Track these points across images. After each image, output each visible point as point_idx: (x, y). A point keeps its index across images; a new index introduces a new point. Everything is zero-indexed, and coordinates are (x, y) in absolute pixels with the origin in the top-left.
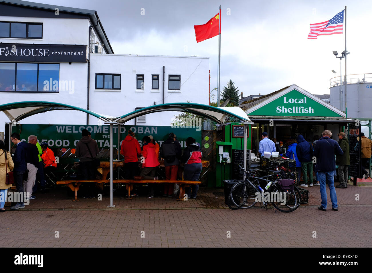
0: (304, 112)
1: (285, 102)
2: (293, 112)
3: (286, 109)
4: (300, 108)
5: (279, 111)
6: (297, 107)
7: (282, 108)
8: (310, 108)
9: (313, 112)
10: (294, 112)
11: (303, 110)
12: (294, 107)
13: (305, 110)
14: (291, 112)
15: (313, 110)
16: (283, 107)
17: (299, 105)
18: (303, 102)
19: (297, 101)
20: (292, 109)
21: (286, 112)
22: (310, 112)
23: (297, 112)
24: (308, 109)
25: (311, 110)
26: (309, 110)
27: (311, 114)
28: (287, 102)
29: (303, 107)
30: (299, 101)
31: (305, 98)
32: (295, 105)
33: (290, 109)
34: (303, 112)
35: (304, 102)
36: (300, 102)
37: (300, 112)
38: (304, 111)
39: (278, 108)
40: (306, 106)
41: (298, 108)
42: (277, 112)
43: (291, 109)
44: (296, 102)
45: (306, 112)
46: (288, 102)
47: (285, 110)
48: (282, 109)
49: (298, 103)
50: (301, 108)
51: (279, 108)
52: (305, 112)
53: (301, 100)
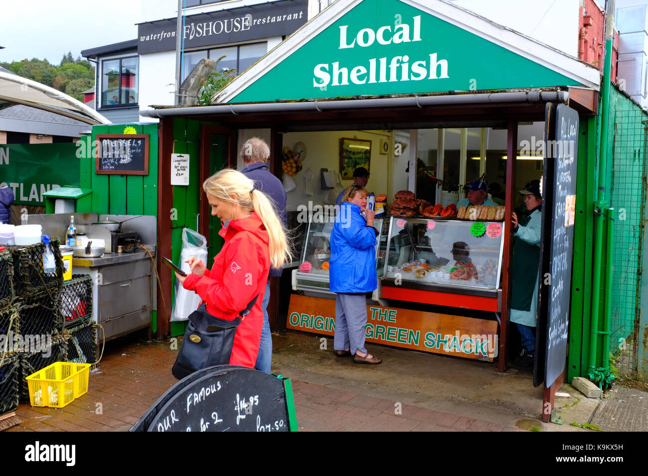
0: (409, 77)
1: (343, 45)
2: (368, 80)
3: (345, 71)
4: (394, 60)
5: (319, 80)
6: (383, 61)
7: (331, 67)
8: (433, 57)
9: (444, 74)
10: (373, 80)
11: (405, 67)
12: (373, 62)
13: (415, 68)
14: (364, 82)
15: (444, 63)
16: (336, 65)
17: (391, 51)
18: (406, 39)
19: (387, 35)
20: (368, 68)
21: (345, 82)
22: (433, 76)
23: (383, 79)
24: (424, 63)
25: (439, 68)
26: (428, 67)
27: (439, 81)
28: (348, 43)
29: (406, 58)
30: (393, 34)
31: (417, 20)
32: (377, 51)
33: (359, 71)
34: (405, 78)
35: (411, 36)
36: (396, 39)
37: (393, 78)
38: (410, 71)
39: (317, 72)
40: (416, 52)
41: (388, 63)
42: (316, 85)
43: (363, 70)
44: (382, 42)
45: (417, 75)
46: (352, 46)
47: (340, 75)
48: (330, 72)
49: (389, 42)
50: (398, 61)
51: (323, 69)
52: (413, 78)
53: (401, 29)
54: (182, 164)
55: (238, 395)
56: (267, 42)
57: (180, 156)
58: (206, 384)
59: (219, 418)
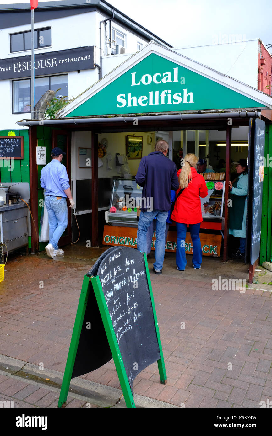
0: (172, 102)
1: (134, 83)
2: (148, 103)
3: (135, 98)
4: (163, 92)
5: (121, 104)
6: (157, 93)
7: (127, 96)
8: (185, 91)
9: (192, 101)
10: (151, 103)
11: (169, 97)
12: (151, 93)
13: (175, 97)
14: (146, 105)
15: (191, 95)
16: (129, 95)
17: (161, 87)
18: (170, 80)
19: (159, 78)
20: (148, 97)
21: (135, 105)
22: (185, 101)
23: (157, 103)
24: (180, 94)
25: (189, 97)
26: (182, 97)
27: (189, 104)
28: (137, 82)
29: (170, 91)
30: (162, 78)
31: (176, 70)
32: (153, 87)
33: (143, 98)
34: (169, 102)
35: (173, 79)
36: (164, 81)
37: (163, 103)
38: (172, 99)
39: (119, 99)
40: (176, 88)
41: (160, 94)
42: (118, 106)
43: (146, 98)
44: (156, 82)
45: (176, 101)
46: (139, 84)
47: (132, 101)
48: (126, 99)
49: (160, 82)
50: (165, 93)
51: (122, 97)
52: (174, 103)
53: (167, 75)
54: (43, 152)
55: (126, 259)
56: (68, 74)
57: (41, 148)
58: (116, 253)
59: (120, 269)
